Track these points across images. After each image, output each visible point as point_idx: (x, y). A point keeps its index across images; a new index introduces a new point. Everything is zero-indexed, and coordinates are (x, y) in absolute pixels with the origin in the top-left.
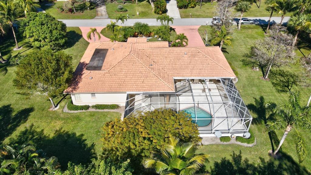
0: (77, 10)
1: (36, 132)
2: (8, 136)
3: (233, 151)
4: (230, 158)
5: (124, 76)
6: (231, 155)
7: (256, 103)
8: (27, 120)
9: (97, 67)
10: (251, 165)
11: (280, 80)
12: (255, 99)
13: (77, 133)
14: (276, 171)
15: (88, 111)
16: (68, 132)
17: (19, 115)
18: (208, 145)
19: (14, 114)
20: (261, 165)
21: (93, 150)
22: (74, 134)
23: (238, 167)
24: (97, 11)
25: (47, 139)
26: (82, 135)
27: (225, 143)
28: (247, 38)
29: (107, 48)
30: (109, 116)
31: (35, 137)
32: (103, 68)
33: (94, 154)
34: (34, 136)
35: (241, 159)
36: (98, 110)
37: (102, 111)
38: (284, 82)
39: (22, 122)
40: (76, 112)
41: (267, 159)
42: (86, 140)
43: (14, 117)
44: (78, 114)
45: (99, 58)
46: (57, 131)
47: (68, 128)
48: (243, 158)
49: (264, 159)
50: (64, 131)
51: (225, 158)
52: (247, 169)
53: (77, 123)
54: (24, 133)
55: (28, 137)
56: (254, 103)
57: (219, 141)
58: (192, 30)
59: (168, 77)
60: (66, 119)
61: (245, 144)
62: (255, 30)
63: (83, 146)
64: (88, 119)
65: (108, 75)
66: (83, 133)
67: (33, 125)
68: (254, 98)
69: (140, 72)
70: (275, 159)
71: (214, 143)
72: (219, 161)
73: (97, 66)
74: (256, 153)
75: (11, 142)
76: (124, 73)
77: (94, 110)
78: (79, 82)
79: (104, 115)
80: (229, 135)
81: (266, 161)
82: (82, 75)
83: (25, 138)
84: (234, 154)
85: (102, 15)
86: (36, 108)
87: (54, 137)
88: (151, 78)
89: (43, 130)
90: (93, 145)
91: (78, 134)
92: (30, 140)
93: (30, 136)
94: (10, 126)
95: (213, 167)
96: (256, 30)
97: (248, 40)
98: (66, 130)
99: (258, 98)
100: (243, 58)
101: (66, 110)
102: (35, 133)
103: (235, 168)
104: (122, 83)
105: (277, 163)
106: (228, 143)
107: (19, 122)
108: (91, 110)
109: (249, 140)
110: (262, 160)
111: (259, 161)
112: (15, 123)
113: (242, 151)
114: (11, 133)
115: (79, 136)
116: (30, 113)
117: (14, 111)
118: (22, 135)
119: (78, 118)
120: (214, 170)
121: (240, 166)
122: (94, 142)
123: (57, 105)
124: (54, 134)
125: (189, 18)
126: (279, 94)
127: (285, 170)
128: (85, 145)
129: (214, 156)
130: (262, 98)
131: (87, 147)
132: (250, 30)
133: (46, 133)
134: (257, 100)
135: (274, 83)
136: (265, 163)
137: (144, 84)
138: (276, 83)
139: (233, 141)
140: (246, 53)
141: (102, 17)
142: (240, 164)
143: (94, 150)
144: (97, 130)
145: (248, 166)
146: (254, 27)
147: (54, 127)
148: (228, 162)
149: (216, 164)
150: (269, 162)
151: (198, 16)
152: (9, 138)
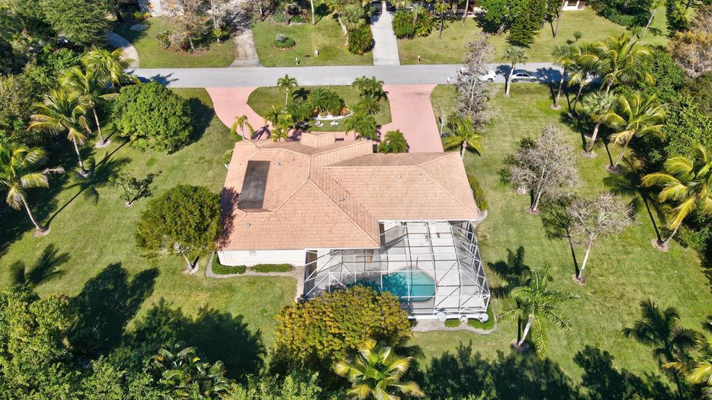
0: (197, 44)
1: (170, 311)
2: (130, 317)
3: (460, 342)
4: (454, 352)
5: (300, 222)
6: (457, 348)
7: (509, 259)
8: (152, 292)
9: (255, 202)
10: (484, 362)
11: (558, 214)
12: (510, 251)
13: (232, 313)
14: (517, 371)
15: (245, 274)
16: (217, 311)
17: (137, 282)
18: (426, 332)
19: (130, 280)
20: (497, 362)
21: (259, 341)
22: (229, 315)
23: (464, 365)
24: (235, 46)
25: (189, 322)
26: (241, 317)
27: (451, 329)
28: (518, 119)
29: (268, 160)
30: (278, 284)
31: (171, 320)
32: (265, 205)
33: (262, 346)
34: (169, 319)
35: (470, 354)
36: (260, 274)
37: (267, 274)
38: (563, 217)
39: (146, 294)
40: (226, 276)
41: (508, 352)
42: (246, 325)
43: (131, 285)
44: (230, 281)
45: (257, 182)
46: (201, 310)
47: (219, 305)
48: (474, 352)
49: (503, 353)
50: (212, 310)
51: (448, 351)
52: (477, 368)
53: (231, 297)
54: (154, 313)
55: (160, 321)
56: (506, 260)
57: (443, 326)
58: (420, 97)
59: (370, 221)
60: (214, 289)
61: (480, 331)
62: (536, 98)
63: (244, 334)
64: (246, 289)
65: (275, 219)
66: (243, 314)
67: (162, 301)
68: (508, 250)
69: (326, 214)
70: (518, 353)
71: (435, 329)
72: (439, 357)
73: (254, 200)
74: (494, 344)
75: (138, 327)
76: (300, 215)
77: (253, 273)
78: (230, 233)
79: (270, 283)
80: (459, 316)
81: (505, 356)
82: (232, 218)
83: (157, 321)
84: (461, 346)
85: (246, 56)
86: (161, 268)
87: (198, 319)
88: (342, 225)
89: (179, 309)
90: (259, 333)
91: (234, 316)
92: (165, 324)
93: (164, 318)
94: (129, 301)
95: (429, 366)
96: (538, 95)
97: (520, 122)
98: (216, 308)
99: (514, 249)
100: (503, 167)
101: (210, 273)
102: (170, 314)
103: (461, 367)
104: (298, 233)
105: (519, 359)
106: (455, 329)
107: (142, 294)
108: (248, 273)
109: (486, 324)
110: (500, 354)
111: (496, 356)
112: (136, 297)
113: (473, 341)
114: (135, 314)
115: (236, 318)
116: (155, 279)
117: (130, 275)
118: (150, 316)
119: (230, 288)
120: (430, 370)
121: (468, 364)
122: (259, 327)
123: (195, 263)
124: (198, 314)
125: (415, 64)
126: (549, 242)
127: (529, 368)
128: (248, 333)
129: (433, 349)
130: (521, 251)
131: (249, 336)
132: (527, 97)
133: (186, 312)
134: (513, 254)
135: (546, 219)
136: (503, 359)
137: (333, 236)
138: (549, 219)
139: (464, 325)
140: (510, 154)
141: (246, 62)
142: (468, 361)
143: (261, 340)
144: (262, 309)
145: (480, 363)
146: (537, 88)
147: (197, 302)
148: (452, 358)
149: (435, 362)
150: (510, 357)
151: (433, 60)
152: (133, 320)
